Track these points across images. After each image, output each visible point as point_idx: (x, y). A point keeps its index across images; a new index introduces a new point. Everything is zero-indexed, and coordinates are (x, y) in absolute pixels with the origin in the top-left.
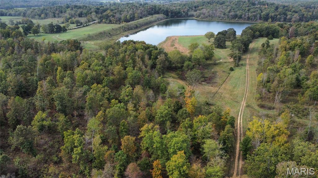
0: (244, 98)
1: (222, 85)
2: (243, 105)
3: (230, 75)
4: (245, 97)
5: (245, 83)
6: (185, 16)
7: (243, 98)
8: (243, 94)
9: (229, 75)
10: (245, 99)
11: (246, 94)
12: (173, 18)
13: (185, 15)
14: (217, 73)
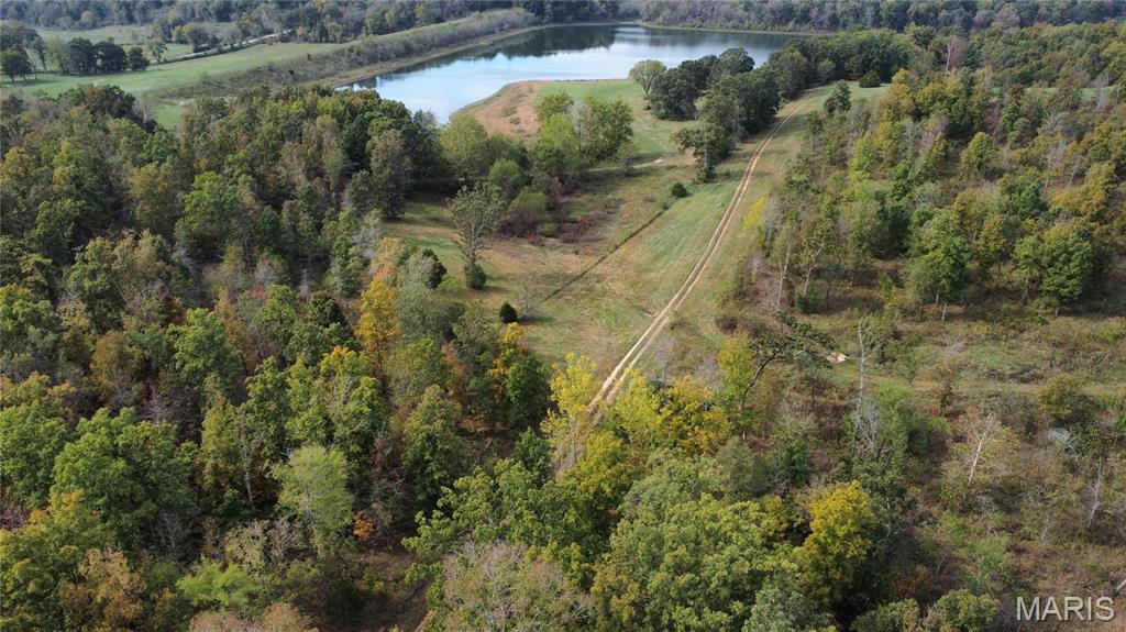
0: (677, 296)
1: (617, 248)
2: (661, 321)
3: (667, 212)
4: (684, 292)
5: (708, 241)
6: (604, 16)
7: (672, 296)
8: (682, 279)
9: (660, 214)
10: (680, 298)
11: (693, 280)
12: (562, 21)
13: (604, 11)
14: (622, 207)
